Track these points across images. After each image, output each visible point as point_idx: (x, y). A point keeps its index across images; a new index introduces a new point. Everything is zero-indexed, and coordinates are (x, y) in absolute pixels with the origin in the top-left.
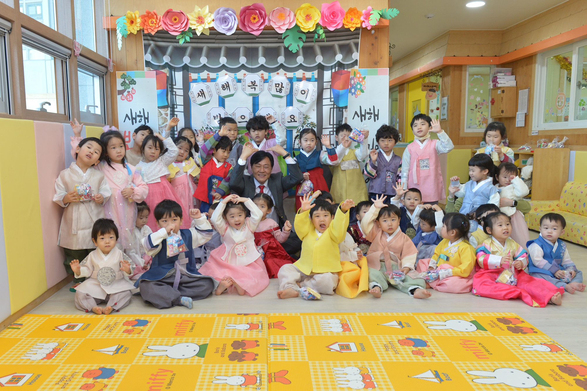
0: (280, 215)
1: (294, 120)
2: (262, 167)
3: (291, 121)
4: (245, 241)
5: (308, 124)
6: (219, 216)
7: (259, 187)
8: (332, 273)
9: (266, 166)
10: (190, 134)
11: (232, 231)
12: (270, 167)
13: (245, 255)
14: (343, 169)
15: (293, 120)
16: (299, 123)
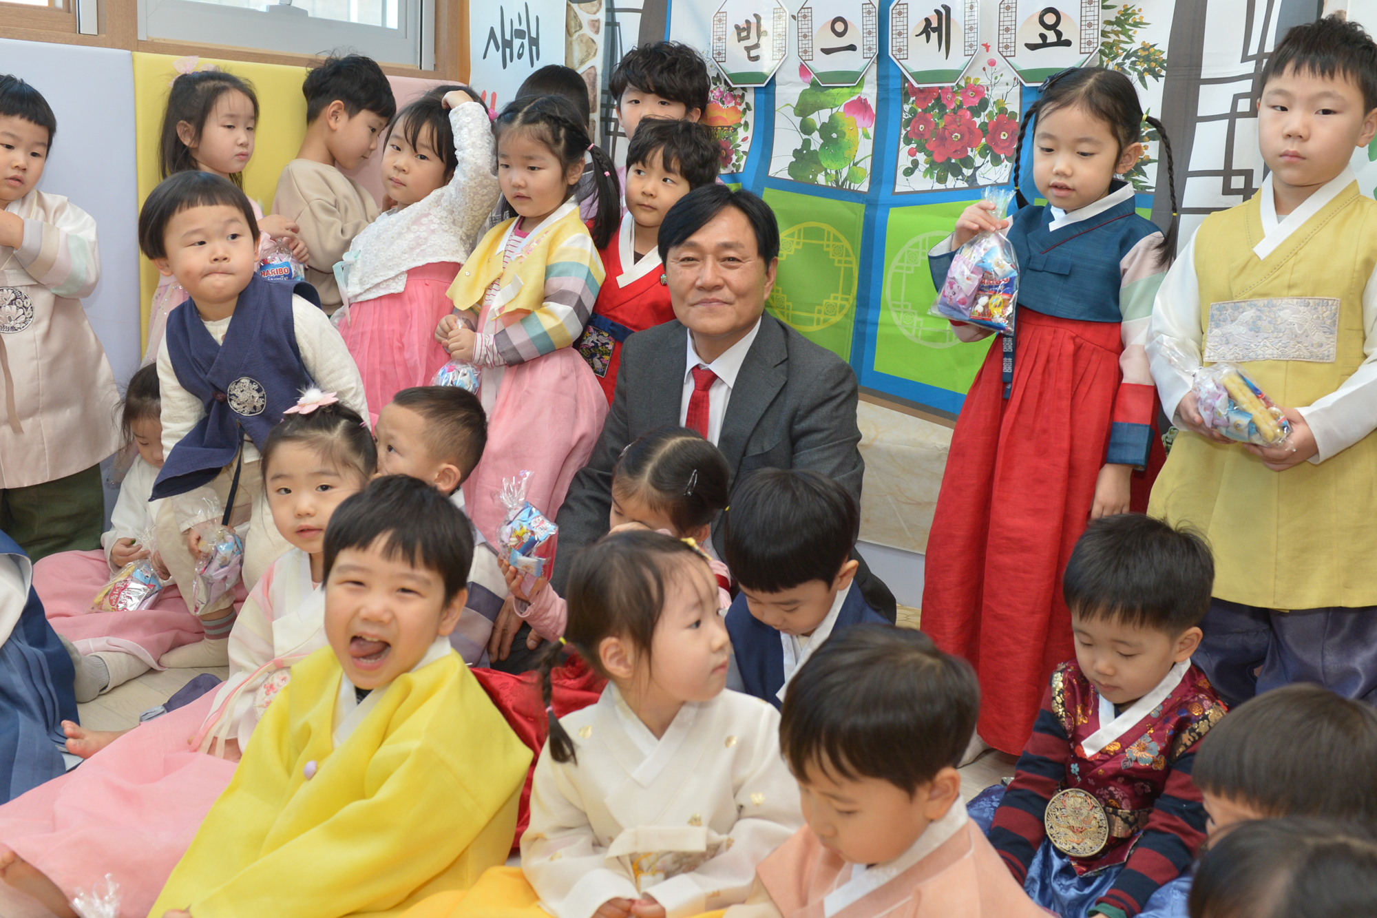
1: (1059, 34)
3: (1045, 44)
5: (1128, 56)
7: (693, 374)
9: (729, 254)
12: (753, 259)
15: (1052, 36)
16: (1083, 51)
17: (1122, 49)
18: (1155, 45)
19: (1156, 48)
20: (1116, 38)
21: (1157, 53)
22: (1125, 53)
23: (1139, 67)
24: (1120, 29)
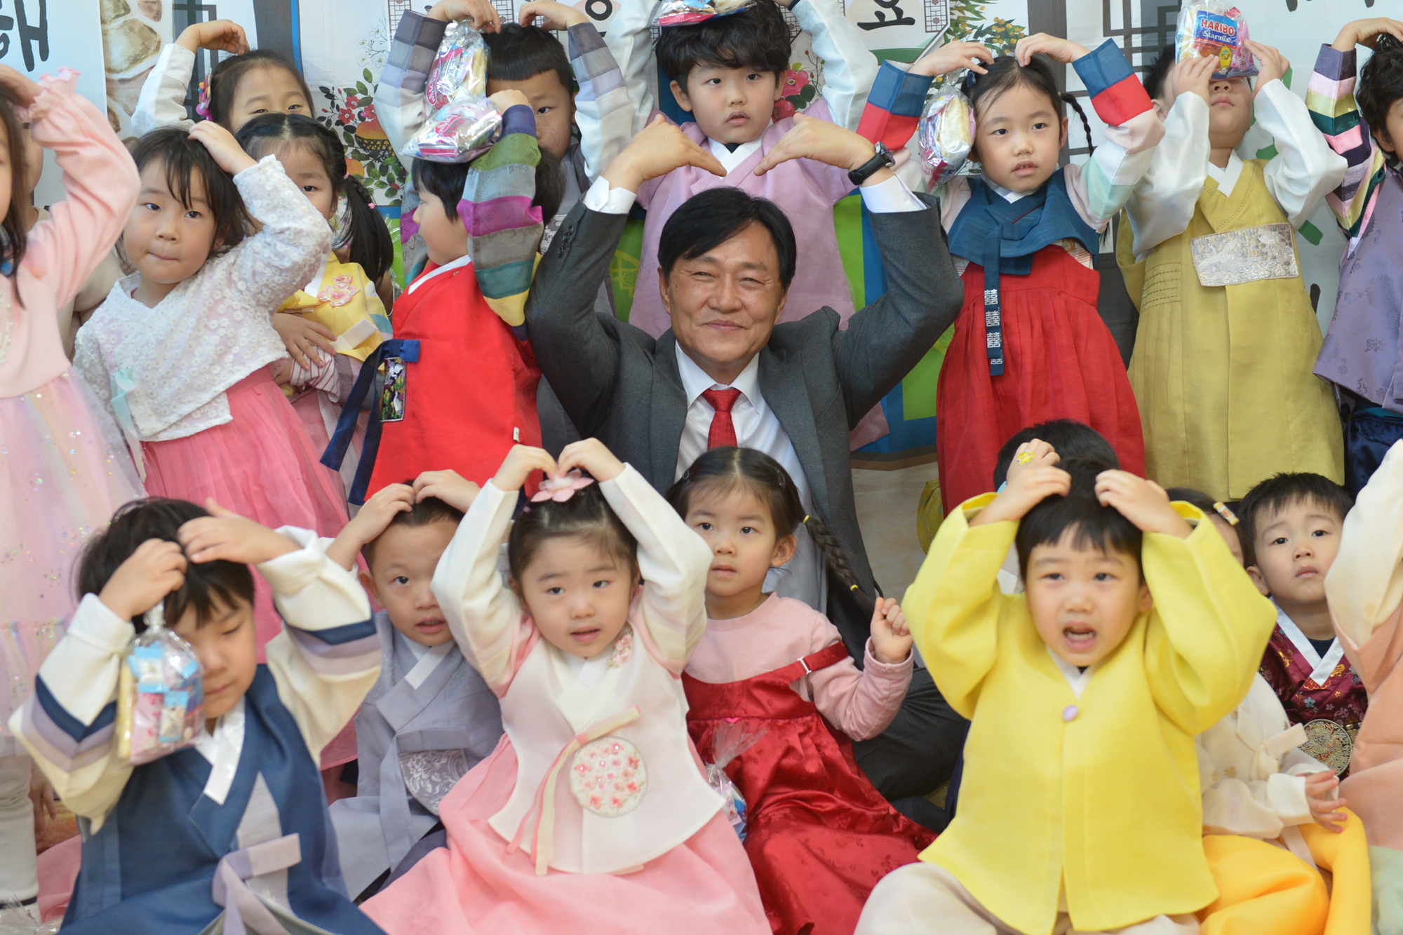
0: (842, 574)
1: (899, 12)
2: (728, 280)
3: (882, 23)
4: (631, 724)
5: (980, 33)
6: (480, 560)
7: (708, 396)
8: (1176, 918)
9: (750, 274)
10: (284, 90)
11: (558, 665)
12: (772, 283)
13: (631, 802)
14: (1209, 280)
15: (890, 15)
16: (929, 29)
17: (970, 26)
18: (1011, 21)
19: (1013, 23)
20: (961, 15)
21: (1016, 29)
22: (975, 31)
23: (997, 45)
24: (964, 5)
